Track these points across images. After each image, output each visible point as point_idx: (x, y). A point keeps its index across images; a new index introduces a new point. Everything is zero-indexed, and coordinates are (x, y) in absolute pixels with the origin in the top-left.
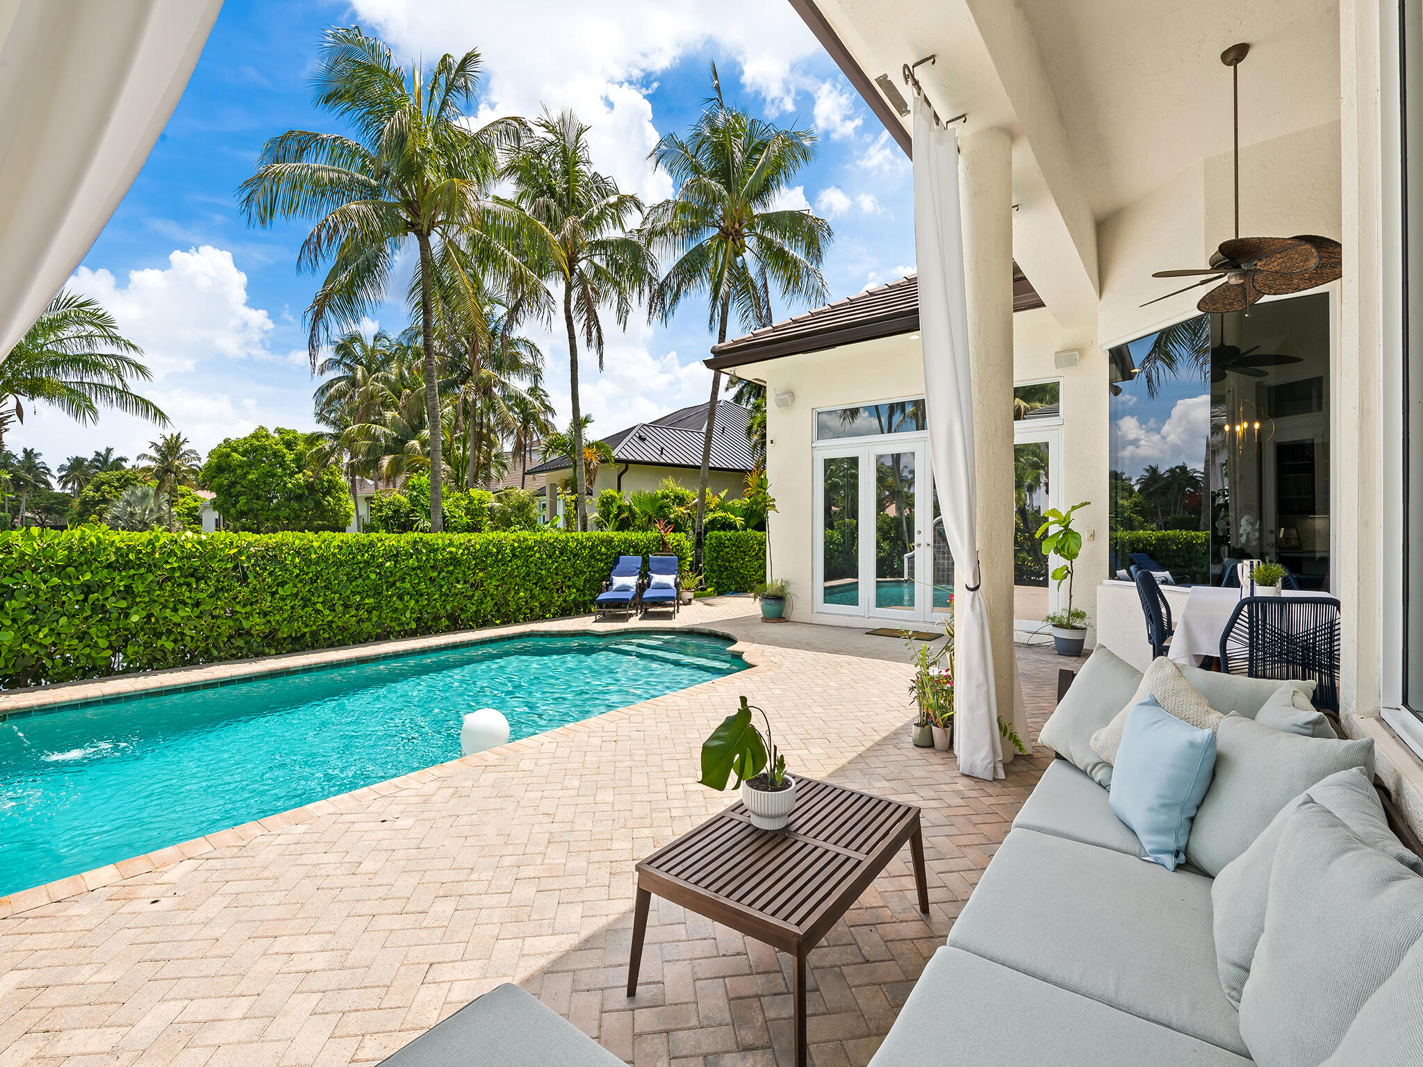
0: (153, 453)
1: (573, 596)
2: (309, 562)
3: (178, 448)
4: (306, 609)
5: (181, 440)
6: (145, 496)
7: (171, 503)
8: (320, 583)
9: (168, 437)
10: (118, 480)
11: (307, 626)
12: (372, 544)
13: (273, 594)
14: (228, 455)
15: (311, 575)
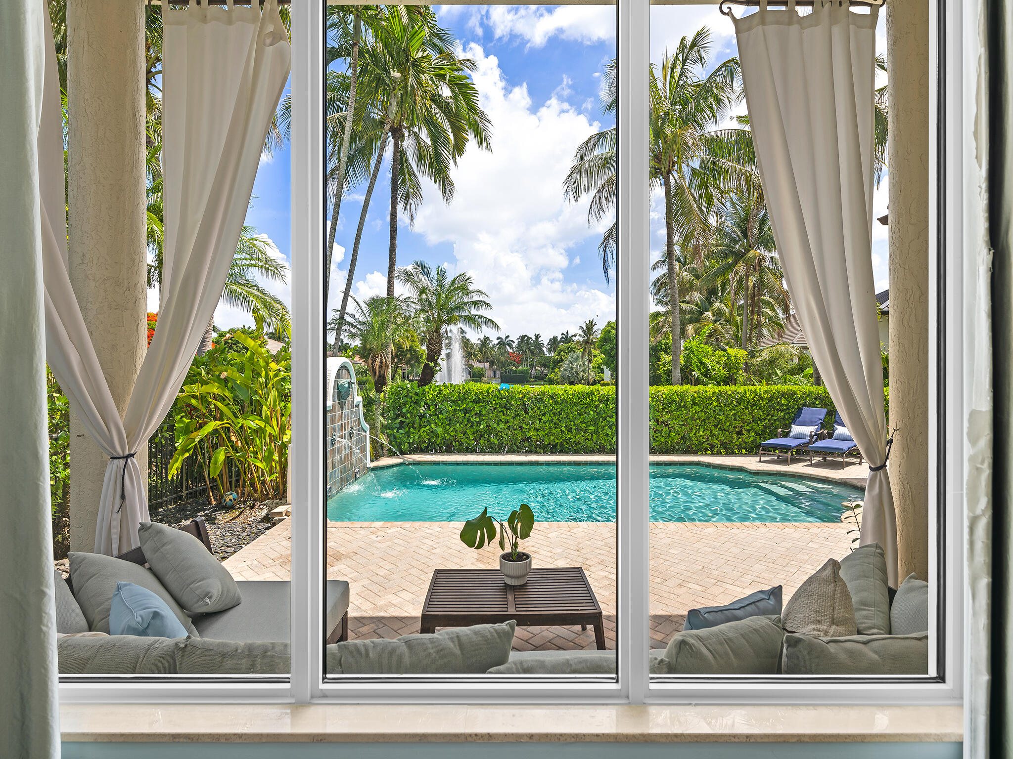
0: (581, 332)
1: (752, 438)
2: (556, 403)
3: (592, 329)
4: (556, 429)
5: (593, 324)
6: (578, 357)
7: (590, 361)
8: (563, 415)
9: (588, 322)
10: (568, 349)
11: (558, 439)
12: (592, 393)
13: (540, 420)
14: (609, 332)
15: (558, 410)
